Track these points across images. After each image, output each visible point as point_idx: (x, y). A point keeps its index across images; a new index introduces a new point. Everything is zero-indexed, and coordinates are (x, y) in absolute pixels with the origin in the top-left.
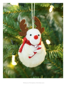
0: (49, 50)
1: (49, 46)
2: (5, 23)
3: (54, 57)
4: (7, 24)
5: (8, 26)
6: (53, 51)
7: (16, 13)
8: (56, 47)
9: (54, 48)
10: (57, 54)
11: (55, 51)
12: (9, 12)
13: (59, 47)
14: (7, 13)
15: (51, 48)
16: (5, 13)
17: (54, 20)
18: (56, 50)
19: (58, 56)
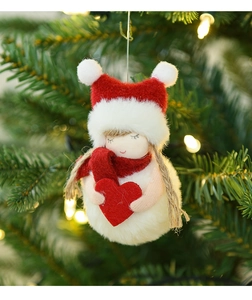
0: (195, 172)
2: (39, 76)
5: (50, 85)
10: (223, 187)
11: (216, 176)
16: (43, 41)
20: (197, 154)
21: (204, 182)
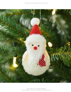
0: (51, 53)
1: (51, 48)
2: (7, 25)
3: (56, 59)
4: (9, 26)
5: (10, 27)
6: (54, 54)
7: (19, 14)
8: (58, 50)
9: (56, 51)
10: (59, 57)
11: (57, 54)
12: (12, 14)
13: (61, 50)
14: (10, 15)
15: (53, 51)
16: (7, 14)
17: (57, 23)
18: (58, 52)
19: (59, 59)
20: (51, 47)
21: (53, 55)
